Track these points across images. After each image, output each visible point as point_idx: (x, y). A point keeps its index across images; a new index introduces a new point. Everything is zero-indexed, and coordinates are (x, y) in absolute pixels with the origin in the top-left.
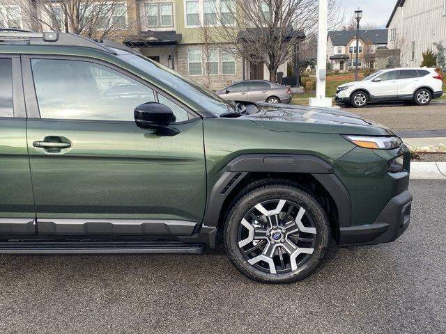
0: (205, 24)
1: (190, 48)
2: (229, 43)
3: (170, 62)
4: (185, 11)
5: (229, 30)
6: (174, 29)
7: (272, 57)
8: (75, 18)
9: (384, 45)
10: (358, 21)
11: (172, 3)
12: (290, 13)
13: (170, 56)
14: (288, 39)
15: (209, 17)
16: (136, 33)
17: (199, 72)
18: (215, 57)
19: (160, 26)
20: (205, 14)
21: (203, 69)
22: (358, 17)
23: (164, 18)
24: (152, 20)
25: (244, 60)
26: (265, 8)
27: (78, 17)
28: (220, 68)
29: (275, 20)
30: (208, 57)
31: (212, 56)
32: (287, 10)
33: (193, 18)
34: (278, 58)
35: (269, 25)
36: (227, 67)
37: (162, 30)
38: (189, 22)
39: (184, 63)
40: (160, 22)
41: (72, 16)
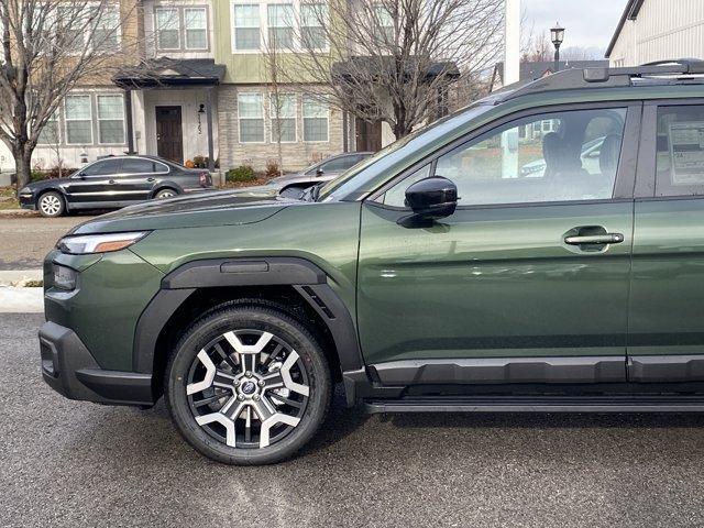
0: (273, 47)
1: (240, 90)
2: (320, 83)
3: (204, 117)
4: (232, 23)
5: (320, 60)
6: (211, 56)
7: (400, 110)
8: (24, 32)
10: (557, 46)
11: (207, 6)
12: (433, 32)
13: (202, 106)
14: (428, 77)
15: (280, 34)
17: (259, 136)
18: (291, 109)
19: (183, 50)
20: (273, 30)
21: (267, 131)
22: (557, 41)
23: (191, 35)
24: (168, 38)
25: (345, 116)
26: (386, 20)
27: (29, 30)
28: (299, 129)
29: (405, 43)
30: (278, 109)
31: (285, 108)
32: (426, 26)
33: (247, 36)
34: (411, 113)
35: (395, 53)
36: (312, 129)
37: (188, 56)
38: (241, 43)
39: (229, 120)
40: (183, 43)
41: (19, 27)
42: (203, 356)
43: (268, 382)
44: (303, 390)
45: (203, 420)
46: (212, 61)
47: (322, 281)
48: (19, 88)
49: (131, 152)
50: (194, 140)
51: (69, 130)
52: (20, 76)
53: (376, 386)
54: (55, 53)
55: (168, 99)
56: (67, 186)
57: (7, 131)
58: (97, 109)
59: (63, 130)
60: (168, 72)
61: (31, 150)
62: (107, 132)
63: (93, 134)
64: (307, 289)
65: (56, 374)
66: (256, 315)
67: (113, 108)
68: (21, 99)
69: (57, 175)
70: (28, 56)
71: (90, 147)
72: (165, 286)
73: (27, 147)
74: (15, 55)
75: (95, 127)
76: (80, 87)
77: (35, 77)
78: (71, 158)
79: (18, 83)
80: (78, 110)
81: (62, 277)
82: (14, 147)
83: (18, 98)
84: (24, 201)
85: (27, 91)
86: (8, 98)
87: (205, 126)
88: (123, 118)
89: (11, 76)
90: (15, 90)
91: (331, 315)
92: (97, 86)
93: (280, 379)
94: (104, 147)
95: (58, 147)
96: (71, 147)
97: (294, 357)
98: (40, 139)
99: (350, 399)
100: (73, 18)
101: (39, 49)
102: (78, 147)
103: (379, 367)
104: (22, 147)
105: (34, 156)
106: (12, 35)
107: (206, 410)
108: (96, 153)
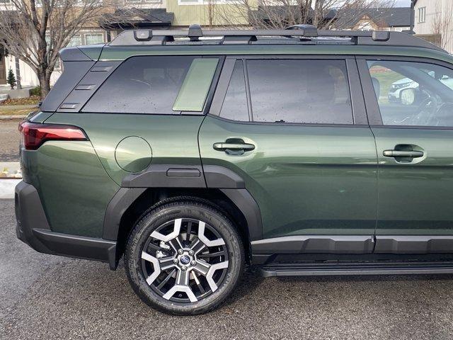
46: (165, 10)
48: (41, 30)
60: (137, 18)
61: (50, 73)
68: (43, 37)
73: (47, 71)
79: (41, 26)
83: (41, 37)
90: (39, 31)
104: (44, 71)
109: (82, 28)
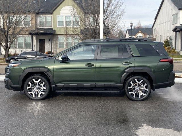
0: (66, 26)
1: (59, 36)
3: (50, 42)
4: (57, 20)
6: (52, 28)
8: (8, 22)
9: (151, 36)
13: (50, 39)
16: (34, 29)
17: (63, 47)
19: (46, 26)
20: (66, 22)
21: (65, 45)
22: (131, 26)
23: (47, 23)
24: (42, 24)
27: (9, 22)
29: (96, 26)
30: (67, 40)
31: (69, 40)
33: (61, 23)
37: (47, 28)
38: (59, 25)
39: (56, 43)
40: (45, 24)
41: (7, 21)
42: (29, 83)
43: (40, 87)
44: (45, 88)
45: (29, 93)
46: (52, 29)
47: (48, 71)
48: (6, 35)
49: (33, 50)
50: (48, 47)
51: (18, 45)
52: (7, 32)
53: (57, 88)
54: (15, 27)
55: (42, 38)
56: (17, 58)
57: (3, 45)
58: (25, 40)
59: (17, 45)
60: (42, 31)
61: (9, 49)
62: (27, 45)
63: (24, 45)
64: (46, 72)
65: (7, 86)
66: (38, 76)
67: (29, 40)
69: (15, 55)
70: (9, 28)
71: (23, 49)
72: (24, 72)
73: (8, 49)
74: (6, 28)
75: (24, 44)
76: (21, 34)
77: (10, 32)
78: (19, 51)
79: (6, 34)
80: (21, 40)
81: (8, 71)
82: (5, 49)
83: (6, 37)
84: (7, 61)
85: (8, 36)
86: (4, 37)
87: (50, 44)
88: (31, 42)
89: (5, 32)
90: (5, 36)
91: (49, 76)
92: (25, 35)
93: (42, 87)
94: (26, 49)
95: (15, 49)
96: (19, 49)
97: (44, 83)
98: (11, 47)
99: (53, 90)
100: (19, 19)
101: (11, 26)
102: (20, 49)
103: (57, 85)
104: (7, 49)
105: (10, 51)
106: (5, 23)
107: (30, 91)
108: (24, 50)
109: (19, 34)
